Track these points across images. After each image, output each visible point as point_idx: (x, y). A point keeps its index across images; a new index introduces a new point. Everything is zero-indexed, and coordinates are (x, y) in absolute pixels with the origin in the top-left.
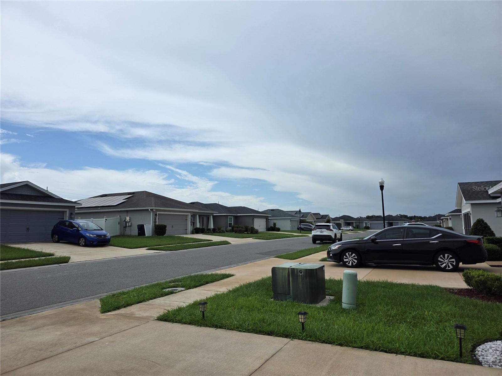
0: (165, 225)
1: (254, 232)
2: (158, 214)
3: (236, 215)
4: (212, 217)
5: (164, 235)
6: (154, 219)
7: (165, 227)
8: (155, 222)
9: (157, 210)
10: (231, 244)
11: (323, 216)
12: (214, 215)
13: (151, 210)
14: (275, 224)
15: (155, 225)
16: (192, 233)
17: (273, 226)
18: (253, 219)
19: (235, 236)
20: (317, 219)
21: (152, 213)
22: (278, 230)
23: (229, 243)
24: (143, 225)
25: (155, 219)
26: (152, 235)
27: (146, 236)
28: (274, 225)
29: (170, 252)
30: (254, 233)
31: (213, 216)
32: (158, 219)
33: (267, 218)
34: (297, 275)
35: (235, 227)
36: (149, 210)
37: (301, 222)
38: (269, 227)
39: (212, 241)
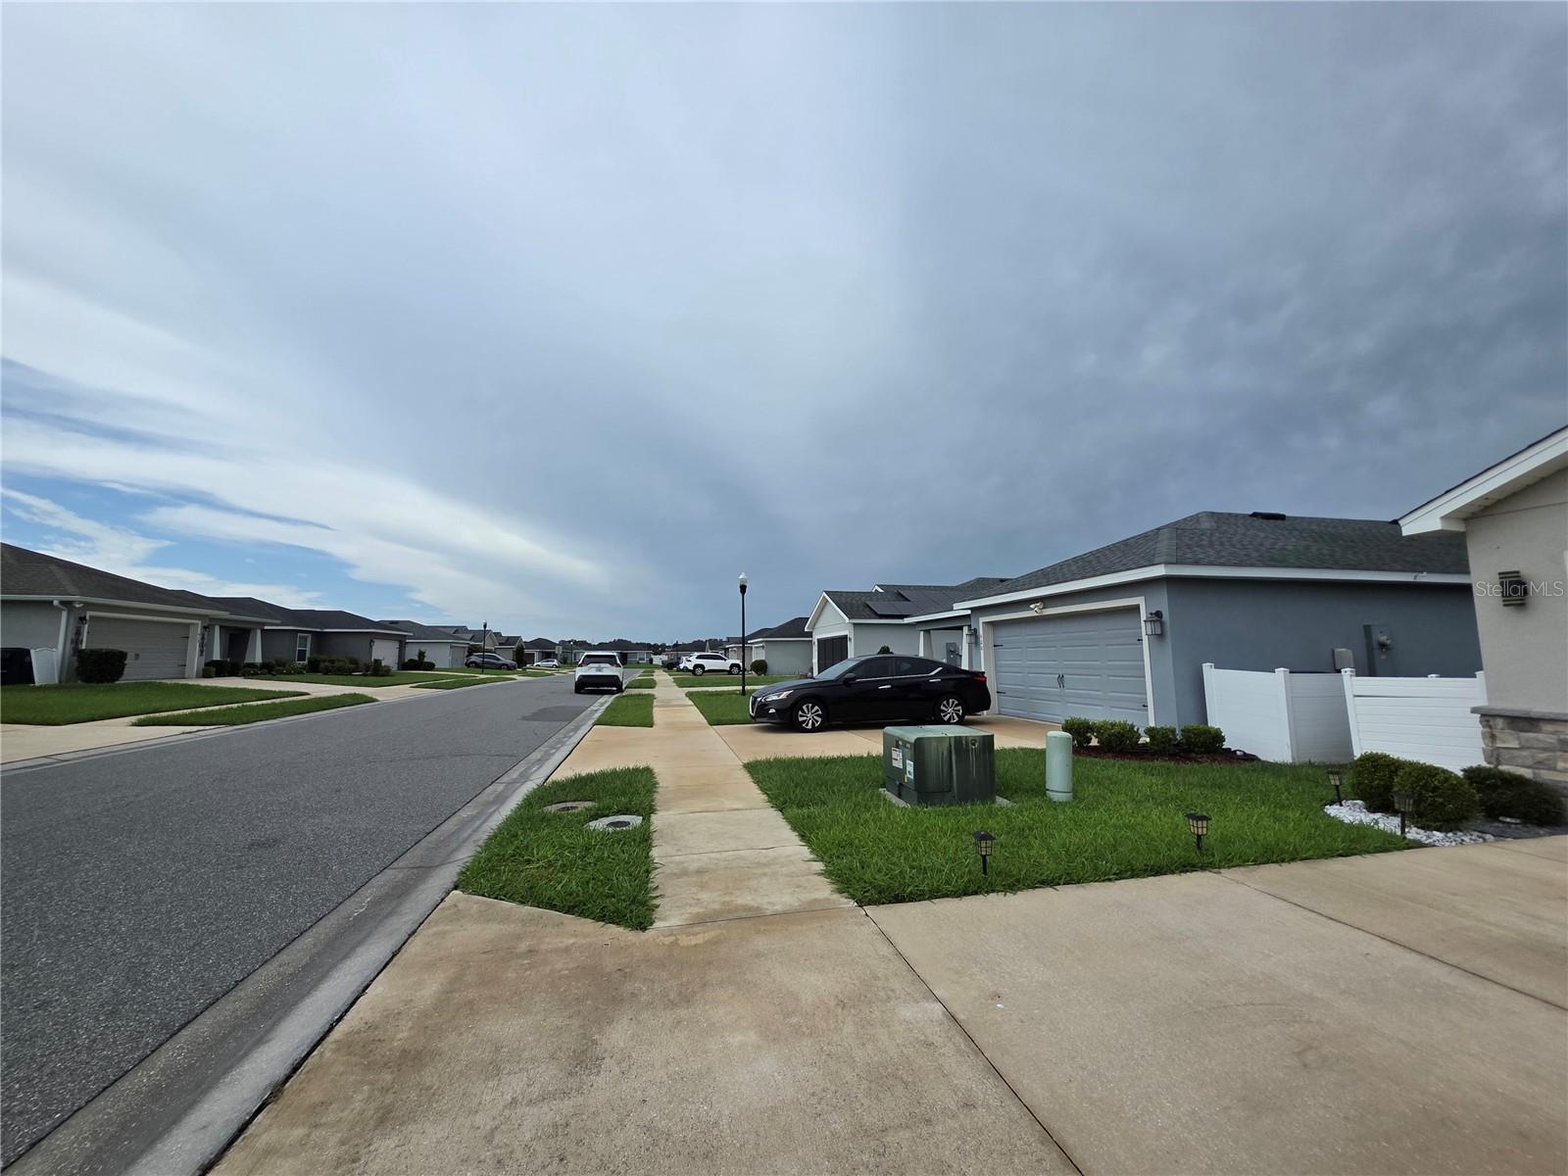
0: (121, 652)
1: (380, 673)
2: (90, 617)
3: (318, 630)
4: (259, 632)
5: (117, 680)
6: (71, 636)
7: (123, 656)
8: (77, 640)
9: (88, 606)
10: (377, 701)
11: (508, 638)
12: (266, 628)
13: (62, 603)
14: (422, 654)
15: (78, 653)
16: (206, 675)
17: (416, 658)
18: (372, 641)
19: (357, 683)
20: (500, 644)
21: (64, 614)
22: (431, 666)
23: (373, 700)
24: (28, 652)
25: (78, 633)
26: (60, 682)
27: (37, 684)
28: (419, 657)
29: (231, 728)
30: (382, 676)
31: (263, 631)
32: (88, 633)
33: (402, 643)
34: (967, 750)
35: (324, 661)
36: (56, 603)
37: (472, 650)
38: (406, 660)
39: (308, 694)
